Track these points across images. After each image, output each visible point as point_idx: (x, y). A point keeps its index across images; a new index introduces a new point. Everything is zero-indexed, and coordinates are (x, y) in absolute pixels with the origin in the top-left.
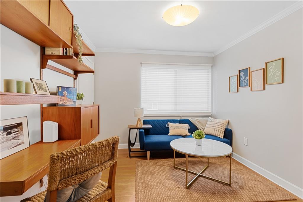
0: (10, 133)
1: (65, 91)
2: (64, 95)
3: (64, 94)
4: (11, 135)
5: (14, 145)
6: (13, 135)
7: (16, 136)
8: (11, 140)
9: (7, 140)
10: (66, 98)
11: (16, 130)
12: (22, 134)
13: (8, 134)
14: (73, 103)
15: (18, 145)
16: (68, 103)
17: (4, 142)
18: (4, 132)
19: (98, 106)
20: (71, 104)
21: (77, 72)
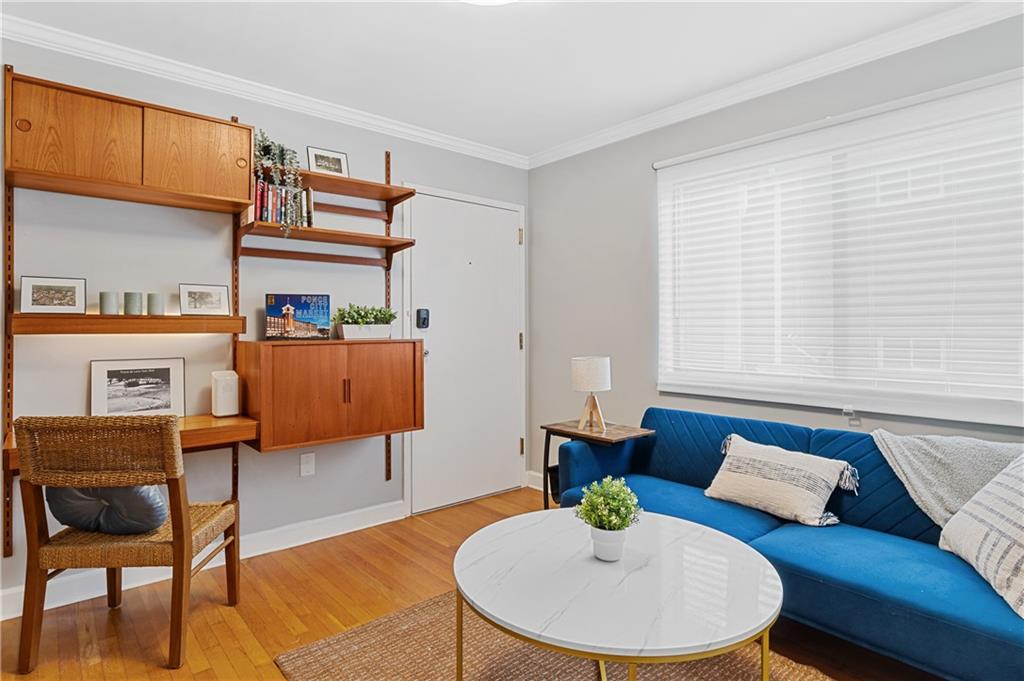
0: (136, 384)
1: (288, 306)
2: (284, 315)
3: (284, 312)
4: (136, 388)
5: (142, 405)
6: (142, 388)
7: (149, 392)
8: (135, 396)
9: (125, 395)
10: (291, 320)
11: (151, 380)
12: (167, 390)
13: (130, 385)
14: (315, 334)
15: (152, 408)
16: (300, 334)
17: (116, 397)
18: (120, 381)
19: (414, 343)
20: (309, 335)
21: (390, 249)
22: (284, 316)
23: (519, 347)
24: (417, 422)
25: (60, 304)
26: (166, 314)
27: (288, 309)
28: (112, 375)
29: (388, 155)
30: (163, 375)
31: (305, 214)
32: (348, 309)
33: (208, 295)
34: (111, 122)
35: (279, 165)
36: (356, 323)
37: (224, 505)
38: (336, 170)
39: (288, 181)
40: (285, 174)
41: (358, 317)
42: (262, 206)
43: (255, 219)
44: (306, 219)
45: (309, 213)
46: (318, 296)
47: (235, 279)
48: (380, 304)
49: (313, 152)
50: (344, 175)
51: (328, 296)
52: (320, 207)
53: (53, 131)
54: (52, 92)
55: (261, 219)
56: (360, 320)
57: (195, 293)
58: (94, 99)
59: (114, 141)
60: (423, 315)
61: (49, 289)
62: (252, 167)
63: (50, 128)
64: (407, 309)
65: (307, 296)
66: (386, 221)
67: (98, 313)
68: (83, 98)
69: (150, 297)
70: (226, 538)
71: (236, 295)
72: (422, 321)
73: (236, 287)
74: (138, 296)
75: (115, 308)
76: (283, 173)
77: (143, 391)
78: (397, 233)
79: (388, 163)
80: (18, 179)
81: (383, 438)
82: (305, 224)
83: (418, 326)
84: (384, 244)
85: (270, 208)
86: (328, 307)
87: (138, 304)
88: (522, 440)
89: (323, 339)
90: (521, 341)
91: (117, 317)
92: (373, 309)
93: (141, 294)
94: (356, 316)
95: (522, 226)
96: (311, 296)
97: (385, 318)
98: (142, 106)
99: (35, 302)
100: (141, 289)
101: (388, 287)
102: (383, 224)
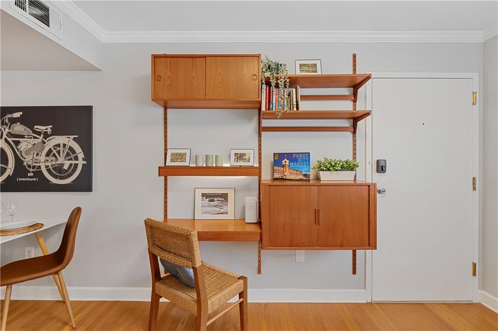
0: (213, 201)
1: (286, 160)
3: (283, 164)
4: (213, 203)
5: (215, 212)
6: (216, 203)
7: (219, 205)
8: (213, 207)
9: (209, 206)
10: (287, 169)
11: (220, 199)
12: (227, 205)
13: (211, 201)
14: (302, 177)
15: (220, 213)
16: (292, 177)
17: (205, 206)
18: (207, 198)
19: (369, 186)
20: (298, 178)
21: (356, 119)
22: (283, 166)
23: (472, 188)
24: (371, 244)
25: (180, 161)
26: (224, 165)
27: (286, 162)
28: (203, 195)
29: (354, 56)
30: (225, 196)
31: (295, 103)
32: (323, 161)
33: (244, 155)
34: (193, 69)
35: (275, 75)
36: (329, 170)
37: (239, 279)
38: (313, 72)
39: (280, 83)
40: (279, 79)
41: (330, 167)
42: (269, 102)
43: (266, 110)
44: (295, 106)
45: (297, 102)
46: (303, 153)
47: (260, 145)
48: (348, 157)
49: (298, 63)
50: (319, 73)
51: (309, 153)
52: (304, 98)
53: (169, 79)
54: (169, 59)
55: (269, 109)
56: (331, 168)
57: (237, 154)
58: (185, 59)
59: (193, 78)
60: (382, 164)
61: (177, 154)
62: (260, 78)
63: (168, 77)
64: (369, 159)
65: (296, 153)
66: (353, 100)
67: (195, 166)
68: (180, 59)
69: (216, 156)
70: (240, 298)
71: (260, 154)
72: (381, 168)
73: (260, 149)
74: (211, 157)
75: (202, 163)
76: (277, 79)
77: (216, 204)
78: (361, 107)
79: (355, 61)
80: (169, 105)
81: (351, 252)
82: (295, 109)
83: (378, 171)
84: (352, 116)
85: (274, 102)
86: (309, 161)
87: (211, 161)
88: (475, 265)
89: (306, 180)
90: (474, 184)
91: (203, 168)
92: (340, 161)
93: (212, 156)
94: (329, 165)
95: (476, 90)
96: (299, 153)
97: (349, 167)
98: (205, 57)
99: (172, 161)
100: (212, 153)
101: (355, 145)
102: (351, 103)
